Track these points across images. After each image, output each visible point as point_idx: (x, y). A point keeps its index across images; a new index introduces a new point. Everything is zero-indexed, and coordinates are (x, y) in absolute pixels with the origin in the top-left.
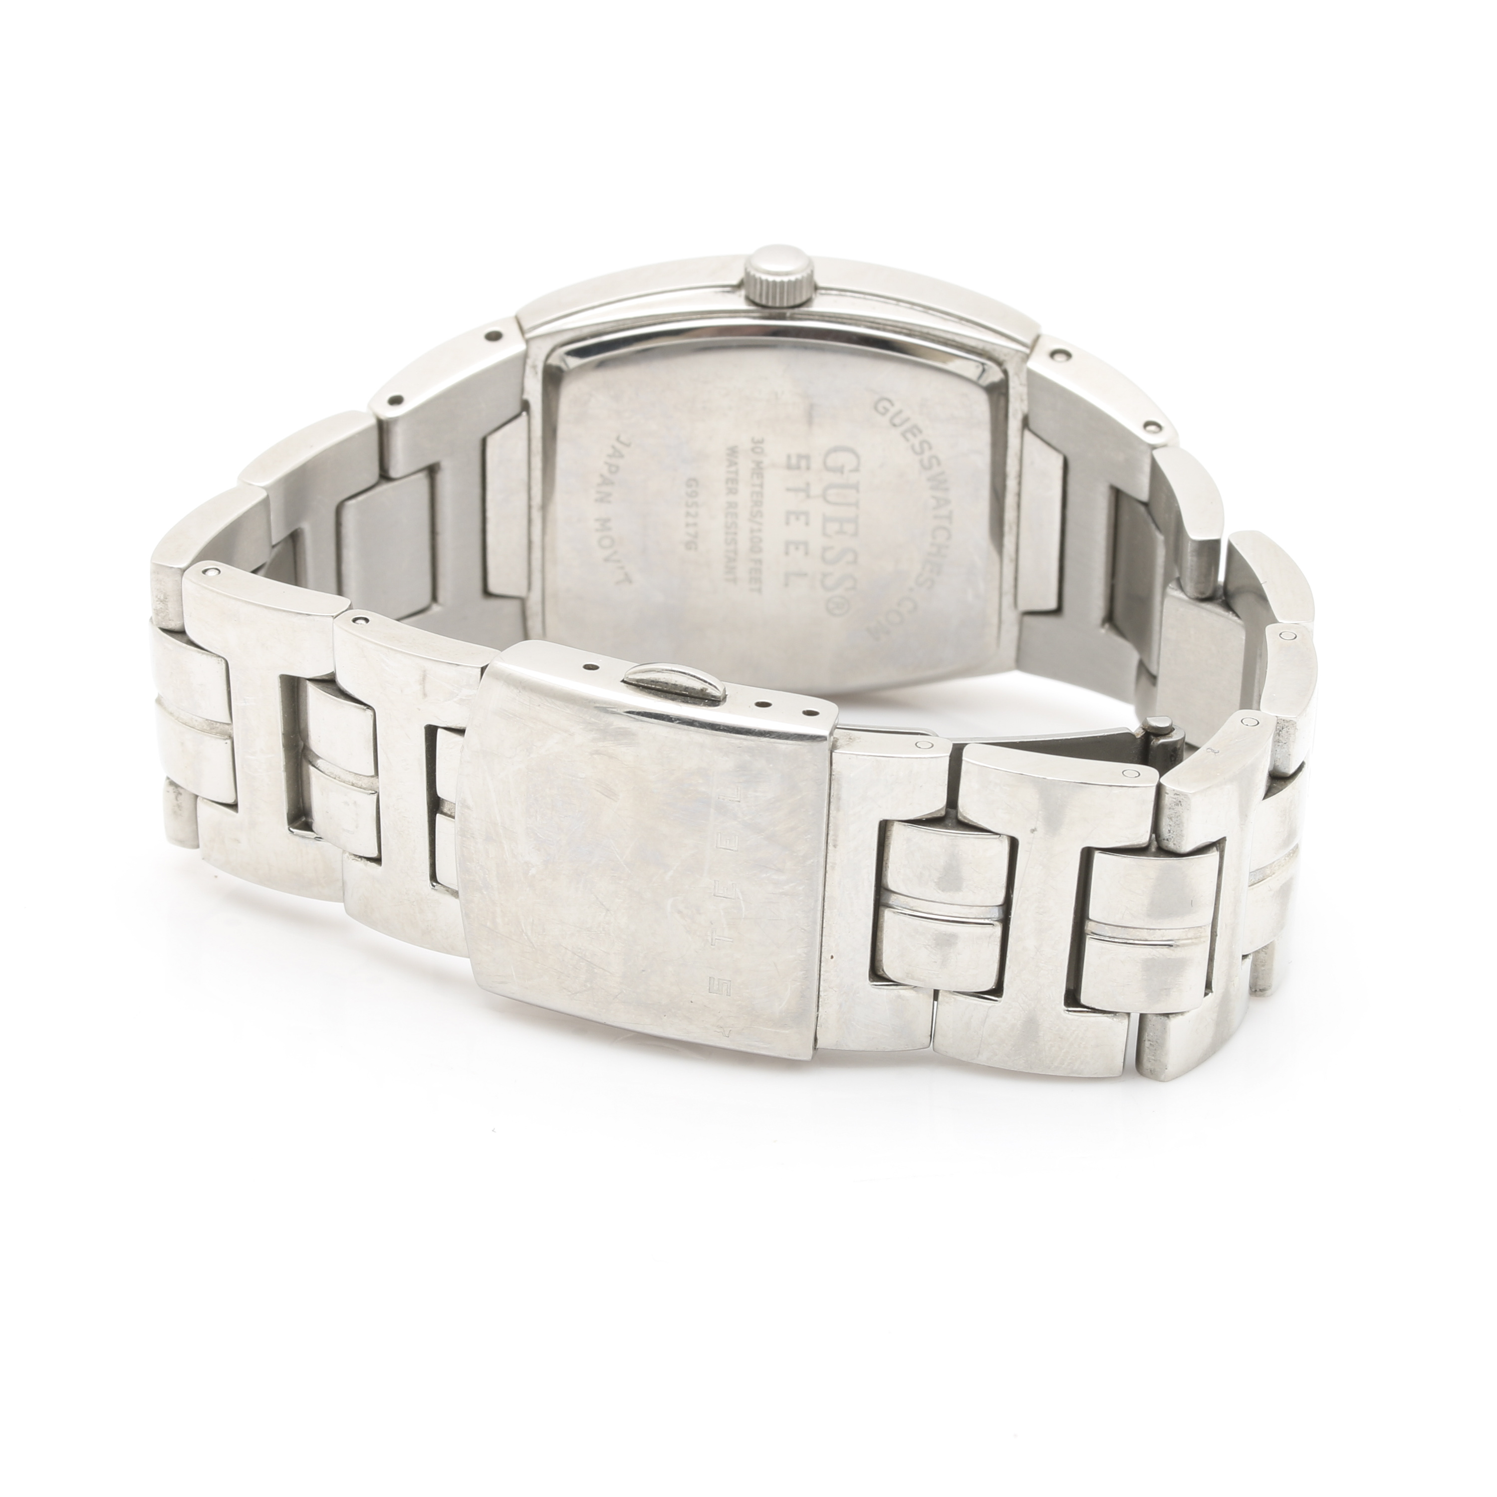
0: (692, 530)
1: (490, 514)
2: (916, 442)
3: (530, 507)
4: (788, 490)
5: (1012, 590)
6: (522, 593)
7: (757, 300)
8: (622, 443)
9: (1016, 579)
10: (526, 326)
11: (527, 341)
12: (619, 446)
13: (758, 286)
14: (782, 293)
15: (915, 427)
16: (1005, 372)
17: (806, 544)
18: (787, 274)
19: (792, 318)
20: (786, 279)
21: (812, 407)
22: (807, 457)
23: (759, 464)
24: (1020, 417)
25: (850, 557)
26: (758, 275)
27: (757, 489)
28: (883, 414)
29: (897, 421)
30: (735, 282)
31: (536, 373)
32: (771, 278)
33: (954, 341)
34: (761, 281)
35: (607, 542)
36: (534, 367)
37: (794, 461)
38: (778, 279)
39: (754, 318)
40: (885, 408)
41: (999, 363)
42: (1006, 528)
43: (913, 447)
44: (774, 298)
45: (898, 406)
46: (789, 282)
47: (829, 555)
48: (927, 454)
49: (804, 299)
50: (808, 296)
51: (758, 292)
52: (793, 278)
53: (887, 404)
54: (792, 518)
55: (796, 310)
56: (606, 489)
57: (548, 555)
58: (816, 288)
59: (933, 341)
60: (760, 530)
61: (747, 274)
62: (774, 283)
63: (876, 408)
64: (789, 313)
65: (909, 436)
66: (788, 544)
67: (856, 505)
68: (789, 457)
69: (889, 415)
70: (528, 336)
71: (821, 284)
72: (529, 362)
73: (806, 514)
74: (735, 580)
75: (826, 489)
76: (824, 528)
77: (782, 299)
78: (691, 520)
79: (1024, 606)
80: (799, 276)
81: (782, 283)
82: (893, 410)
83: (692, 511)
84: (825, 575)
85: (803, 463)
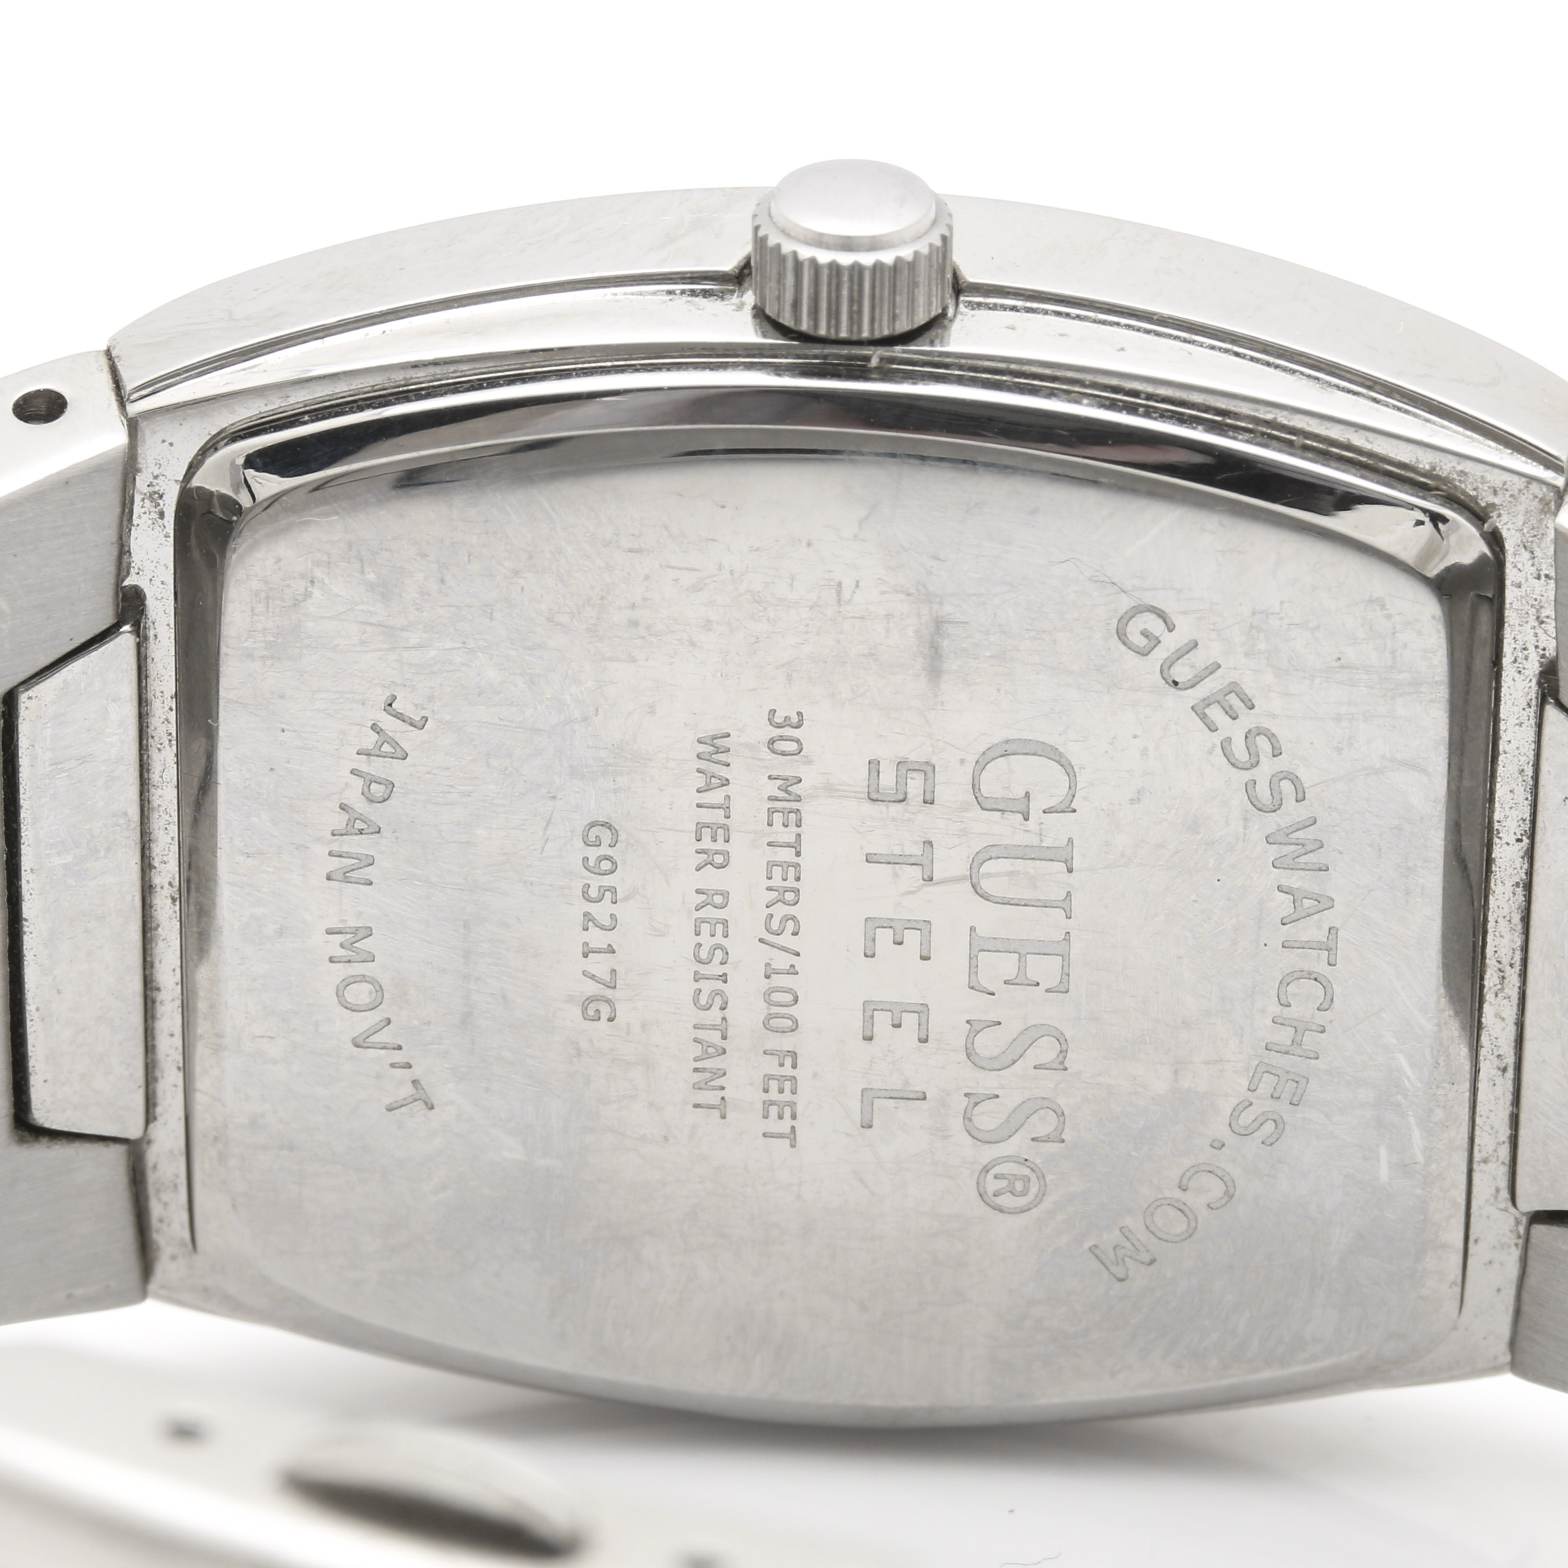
0: (600, 965)
1: (28, 909)
2: (1236, 732)
3: (147, 889)
4: (870, 859)
5: (1504, 1152)
6: (134, 1131)
7: (787, 320)
8: (399, 716)
9: (1515, 1121)
10: (129, 385)
11: (133, 426)
12: (389, 723)
13: (790, 280)
14: (856, 300)
15: (1234, 688)
16: (1495, 540)
17: (922, 1010)
18: (873, 244)
19: (886, 375)
20: (867, 259)
21: (939, 623)
22: (927, 769)
23: (788, 783)
24: (1533, 667)
25: (1046, 1051)
26: (787, 247)
27: (787, 855)
28: (1144, 653)
29: (1181, 672)
30: (729, 265)
31: (162, 515)
32: (824, 257)
33: (1349, 447)
34: (798, 265)
35: (360, 994)
36: (156, 497)
37: (888, 779)
38: (845, 259)
39: (778, 370)
40: (1145, 634)
41: (1478, 515)
42: (1491, 979)
43: (1226, 745)
44: (834, 314)
45: (1185, 631)
46: (878, 267)
47: (986, 1043)
48: (1267, 767)
49: (921, 318)
50: (935, 311)
51: (789, 296)
52: (888, 257)
53: (1155, 625)
54: (884, 937)
55: (898, 351)
56: (356, 845)
57: (202, 1027)
58: (959, 288)
59: (1289, 446)
60: (792, 971)
61: (760, 242)
62: (835, 268)
63: (1121, 635)
64: (876, 356)
65: (1215, 713)
66: (870, 1010)
67: (1066, 905)
68: (874, 766)
69: (1160, 655)
70: (134, 409)
71: (970, 275)
72: (142, 483)
73: (924, 927)
74: (722, 1108)
75: (978, 861)
76: (973, 967)
77: (855, 317)
78: (597, 938)
79: (1530, 1201)
80: (906, 253)
81: (857, 269)
82: (1170, 642)
83: (601, 911)
84: (974, 1100)
85: (915, 785)
